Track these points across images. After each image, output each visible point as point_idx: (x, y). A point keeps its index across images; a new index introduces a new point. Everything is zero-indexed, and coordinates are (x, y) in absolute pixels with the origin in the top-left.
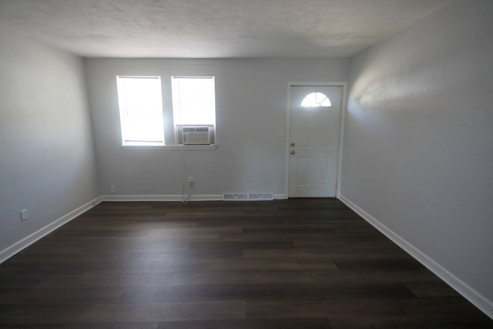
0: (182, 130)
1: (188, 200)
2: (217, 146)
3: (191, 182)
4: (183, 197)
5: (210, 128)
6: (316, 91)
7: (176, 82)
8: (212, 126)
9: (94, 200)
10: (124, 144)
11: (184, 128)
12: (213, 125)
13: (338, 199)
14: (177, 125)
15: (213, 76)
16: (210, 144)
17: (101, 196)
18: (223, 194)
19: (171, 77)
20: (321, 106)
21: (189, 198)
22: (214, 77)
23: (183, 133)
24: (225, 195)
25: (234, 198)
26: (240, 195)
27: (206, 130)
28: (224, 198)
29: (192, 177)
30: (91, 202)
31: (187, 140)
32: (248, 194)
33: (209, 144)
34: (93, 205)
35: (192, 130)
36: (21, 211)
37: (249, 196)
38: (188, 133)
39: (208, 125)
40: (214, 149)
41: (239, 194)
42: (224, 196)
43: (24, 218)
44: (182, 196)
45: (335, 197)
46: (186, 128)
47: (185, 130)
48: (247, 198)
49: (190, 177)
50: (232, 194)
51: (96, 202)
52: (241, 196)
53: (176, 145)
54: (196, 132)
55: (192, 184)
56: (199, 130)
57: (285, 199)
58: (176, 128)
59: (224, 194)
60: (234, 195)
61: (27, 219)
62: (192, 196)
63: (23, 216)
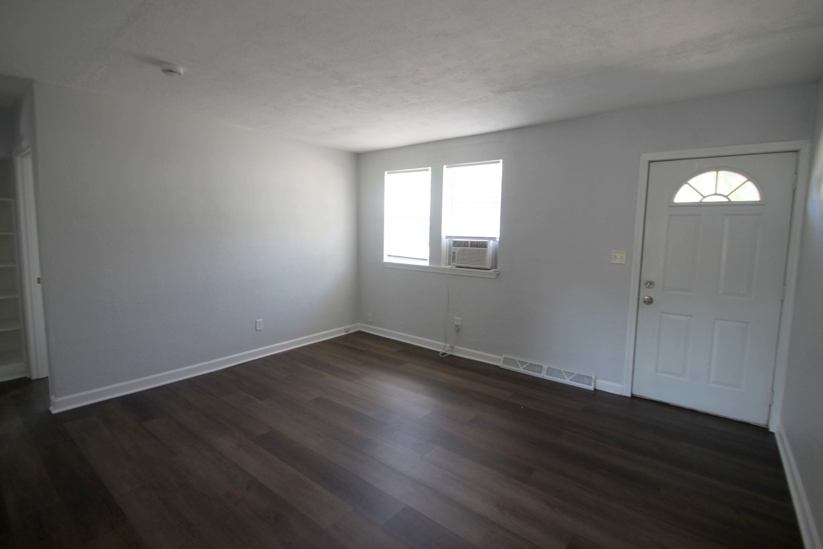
0: (452, 244)
1: (449, 353)
2: (498, 273)
3: (456, 325)
4: (445, 346)
5: (491, 244)
6: (717, 169)
7: (450, 174)
8: (494, 239)
9: (348, 327)
10: (386, 259)
11: (454, 242)
12: (496, 238)
13: (773, 433)
14: (446, 236)
15: (500, 159)
16: (492, 268)
17: (359, 324)
18: (501, 356)
19: (443, 167)
20: (730, 201)
21: (451, 350)
22: (501, 161)
23: (454, 249)
24: (505, 358)
25: (519, 368)
26: (531, 364)
27: (484, 245)
28: (502, 362)
29: (460, 319)
30: (343, 328)
31: (456, 260)
32: (545, 367)
33: (488, 268)
34: (346, 332)
35: (465, 244)
36: (257, 320)
37: (546, 370)
38: (459, 248)
39: (488, 238)
40: (495, 277)
41: (530, 362)
42: (503, 359)
43: (258, 329)
44: (443, 344)
45: (767, 425)
46: (457, 241)
47: (456, 244)
48: (543, 372)
49: (457, 318)
50: (517, 359)
51: (349, 329)
52: (532, 366)
53: (443, 266)
54: (469, 248)
55: (458, 329)
56: (474, 245)
57: (622, 396)
58: (445, 242)
59: (504, 356)
60: (519, 361)
61: (261, 330)
62: (456, 347)
63: (258, 325)
